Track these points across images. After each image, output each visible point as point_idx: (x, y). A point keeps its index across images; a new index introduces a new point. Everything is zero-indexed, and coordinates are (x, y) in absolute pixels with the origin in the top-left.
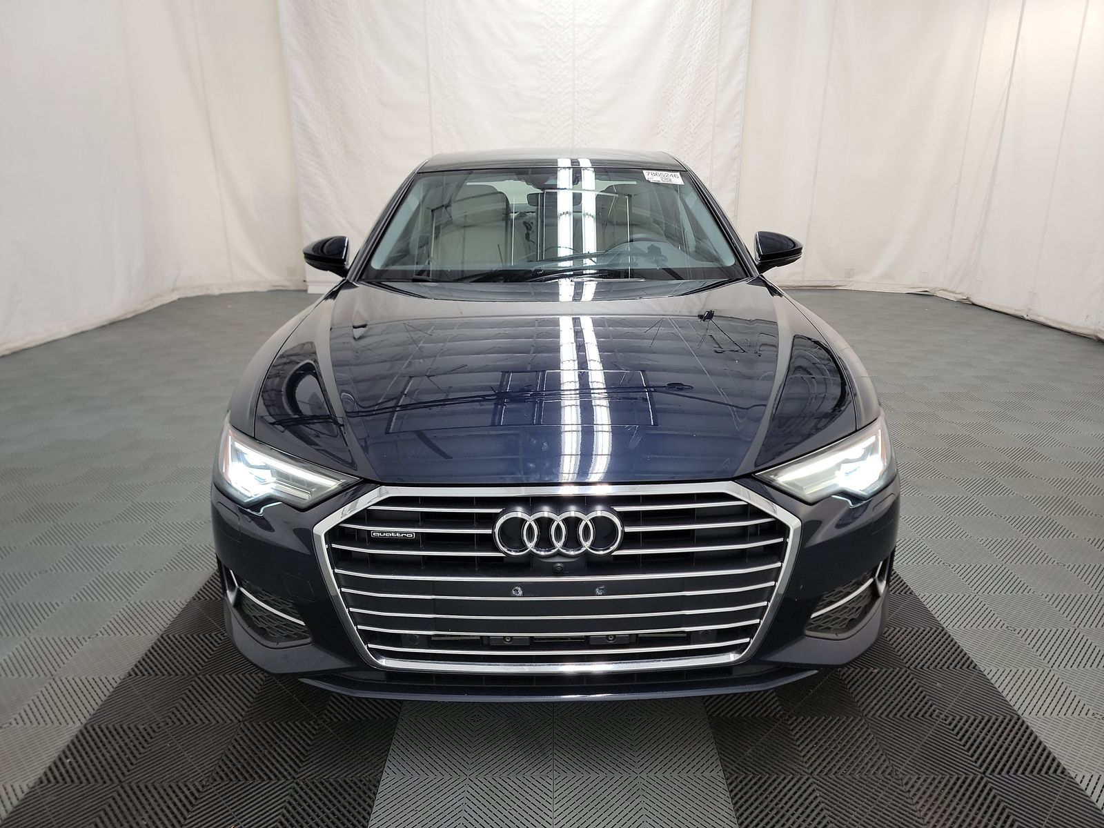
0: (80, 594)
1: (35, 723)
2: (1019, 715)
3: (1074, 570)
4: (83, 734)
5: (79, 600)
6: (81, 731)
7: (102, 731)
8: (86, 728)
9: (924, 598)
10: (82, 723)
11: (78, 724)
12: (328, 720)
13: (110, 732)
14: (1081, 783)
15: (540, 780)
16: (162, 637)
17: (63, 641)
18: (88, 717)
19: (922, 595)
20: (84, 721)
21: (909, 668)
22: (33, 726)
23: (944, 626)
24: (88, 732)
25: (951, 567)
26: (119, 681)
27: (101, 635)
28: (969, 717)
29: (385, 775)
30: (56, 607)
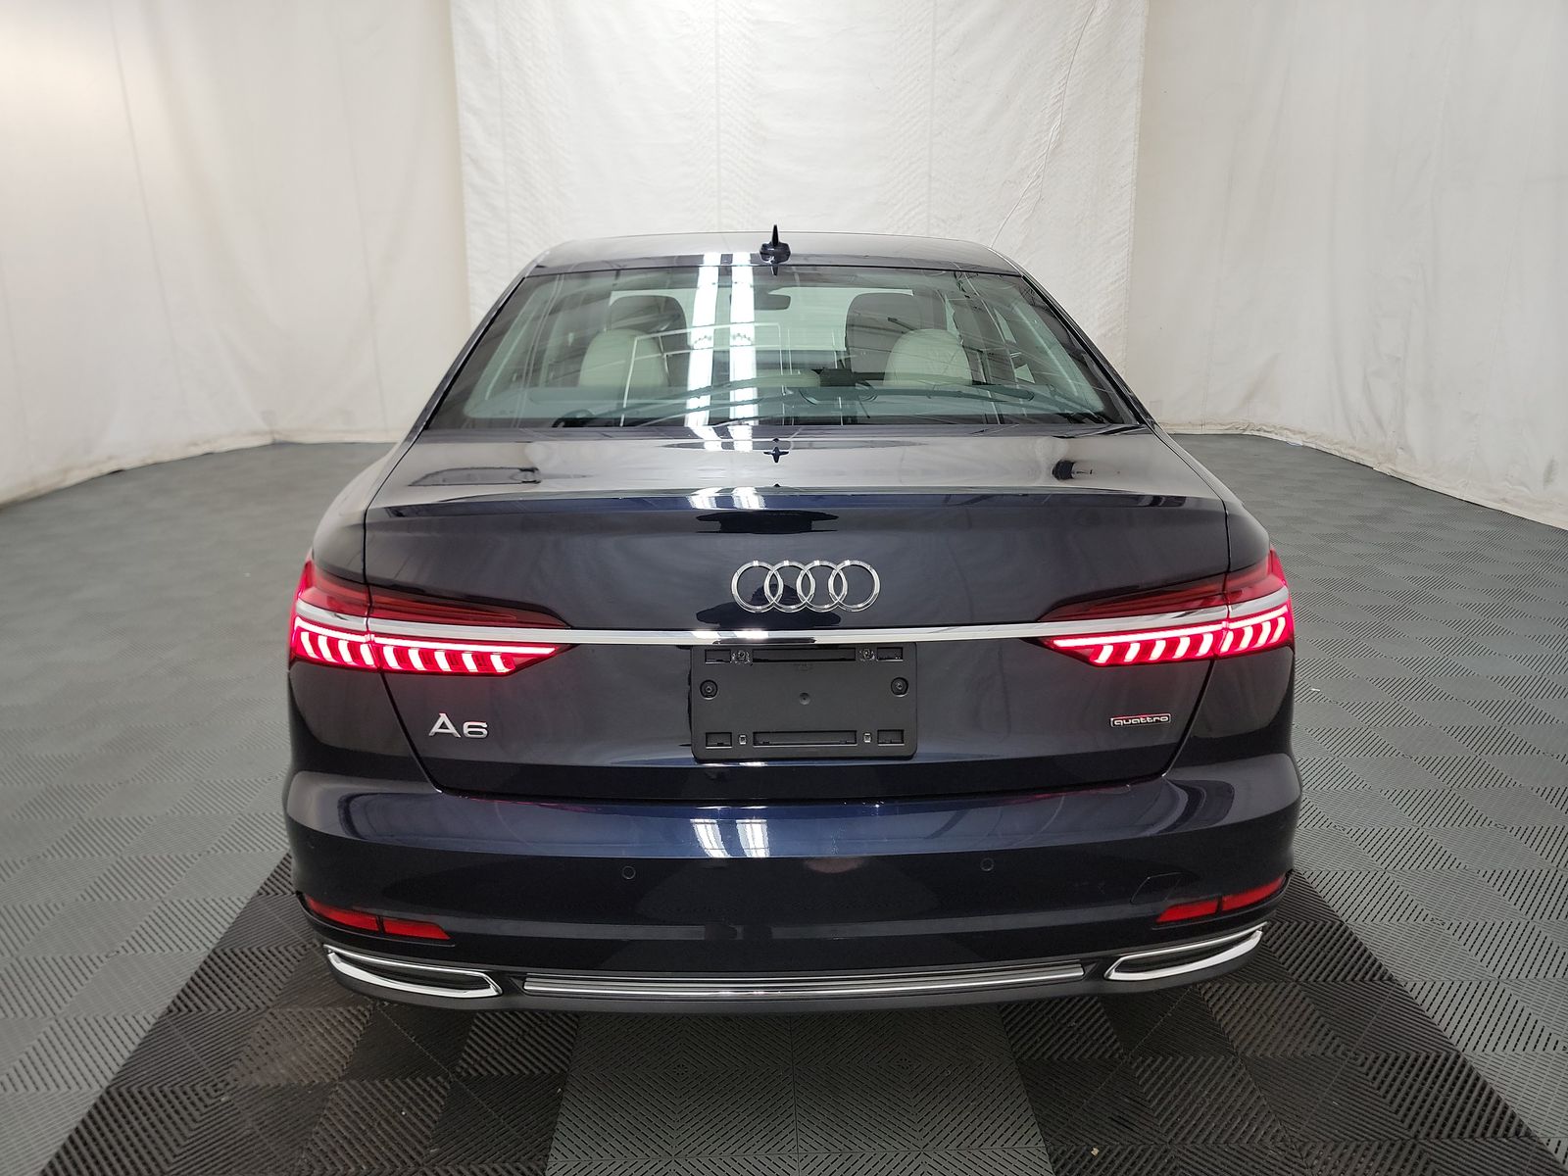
0: (90, 891)
1: (32, 1089)
2: (1458, 1052)
3: (1520, 835)
4: (104, 1103)
5: (89, 899)
6: (101, 1097)
7: (133, 1097)
8: (108, 1093)
9: (1312, 878)
10: (101, 1087)
11: (96, 1088)
12: (464, 1074)
13: (145, 1098)
14: (1556, 1152)
15: (780, 1163)
16: (215, 953)
17: (69, 961)
18: (111, 1076)
19: (1308, 873)
20: (105, 1084)
21: (1297, 981)
22: (29, 1093)
23: (1343, 919)
24: (112, 1099)
25: (1346, 831)
26: (153, 1021)
27: (124, 953)
28: (1388, 1055)
29: (551, 1159)
30: (55, 911)
